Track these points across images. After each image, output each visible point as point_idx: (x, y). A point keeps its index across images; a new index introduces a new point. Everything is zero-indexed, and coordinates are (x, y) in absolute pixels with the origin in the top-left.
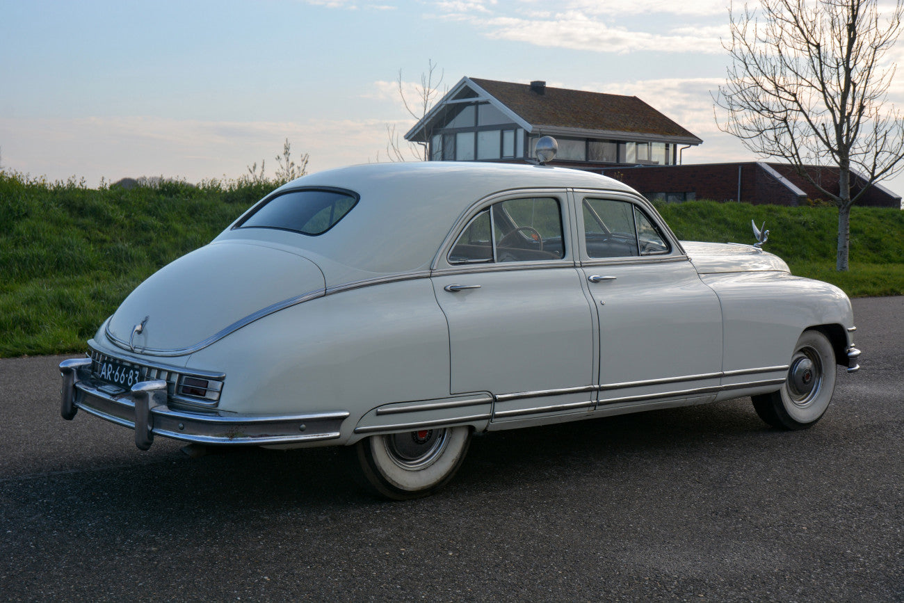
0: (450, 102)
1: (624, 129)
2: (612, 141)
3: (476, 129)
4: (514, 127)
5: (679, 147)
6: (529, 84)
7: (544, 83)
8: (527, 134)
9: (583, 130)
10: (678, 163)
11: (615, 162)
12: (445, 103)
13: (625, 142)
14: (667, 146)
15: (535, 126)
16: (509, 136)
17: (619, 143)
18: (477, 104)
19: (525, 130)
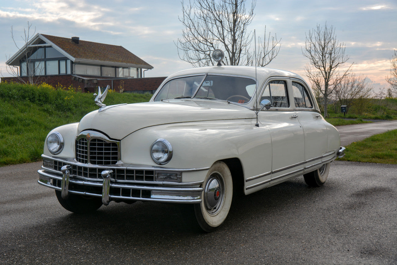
0: (30, 46)
1: (118, 61)
2: (113, 67)
3: (45, 60)
4: (66, 59)
5: (143, 70)
6: (71, 38)
7: (78, 38)
8: (72, 63)
9: (100, 61)
10: (143, 77)
11: (114, 76)
12: (28, 46)
13: (118, 67)
14: (137, 69)
15: (76, 59)
16: (63, 63)
17: (116, 67)
18: (45, 47)
19: (71, 60)
